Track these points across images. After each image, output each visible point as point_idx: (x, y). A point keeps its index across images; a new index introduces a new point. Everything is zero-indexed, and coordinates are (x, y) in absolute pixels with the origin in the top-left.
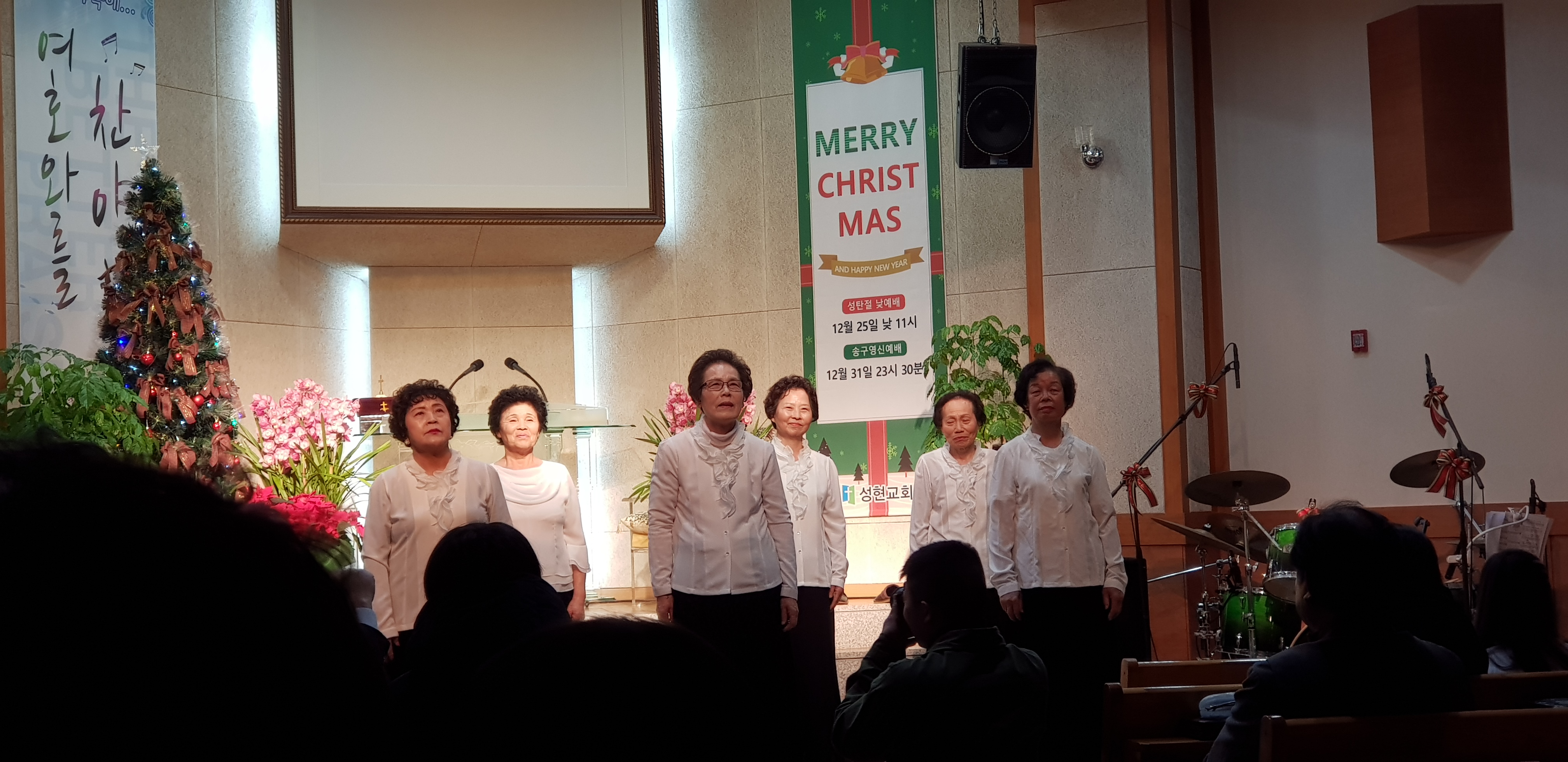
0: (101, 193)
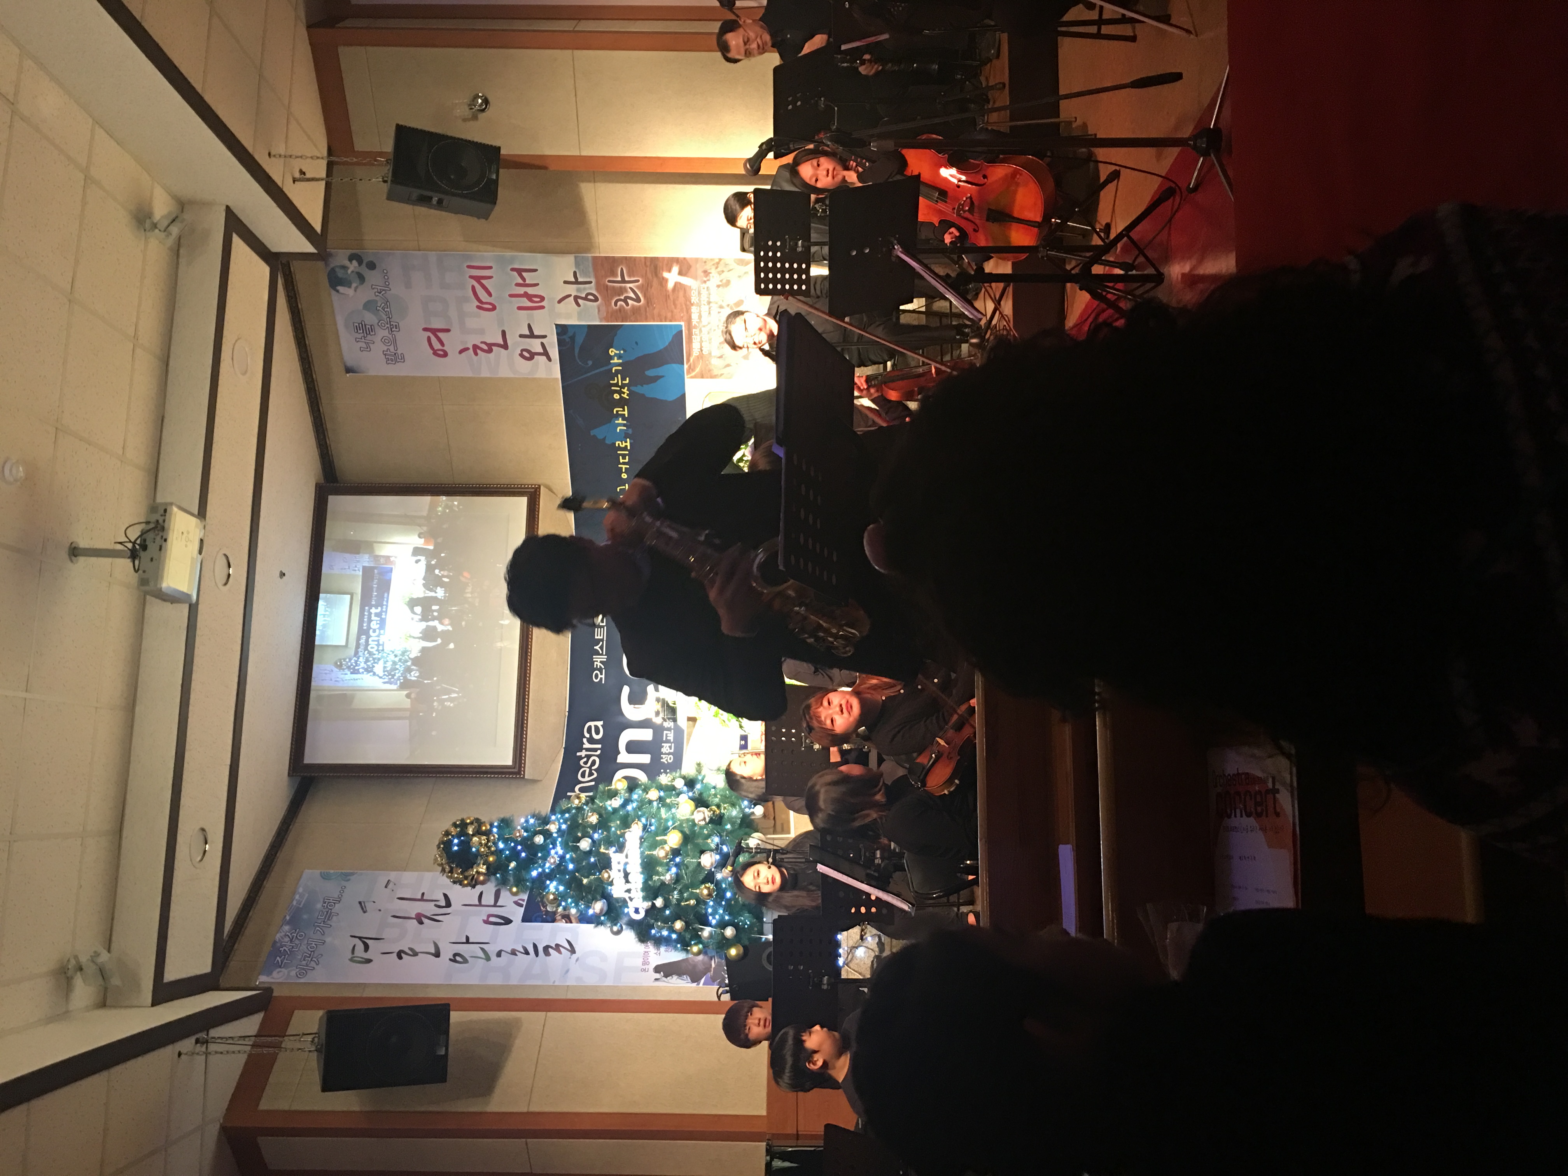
0: (485, 918)
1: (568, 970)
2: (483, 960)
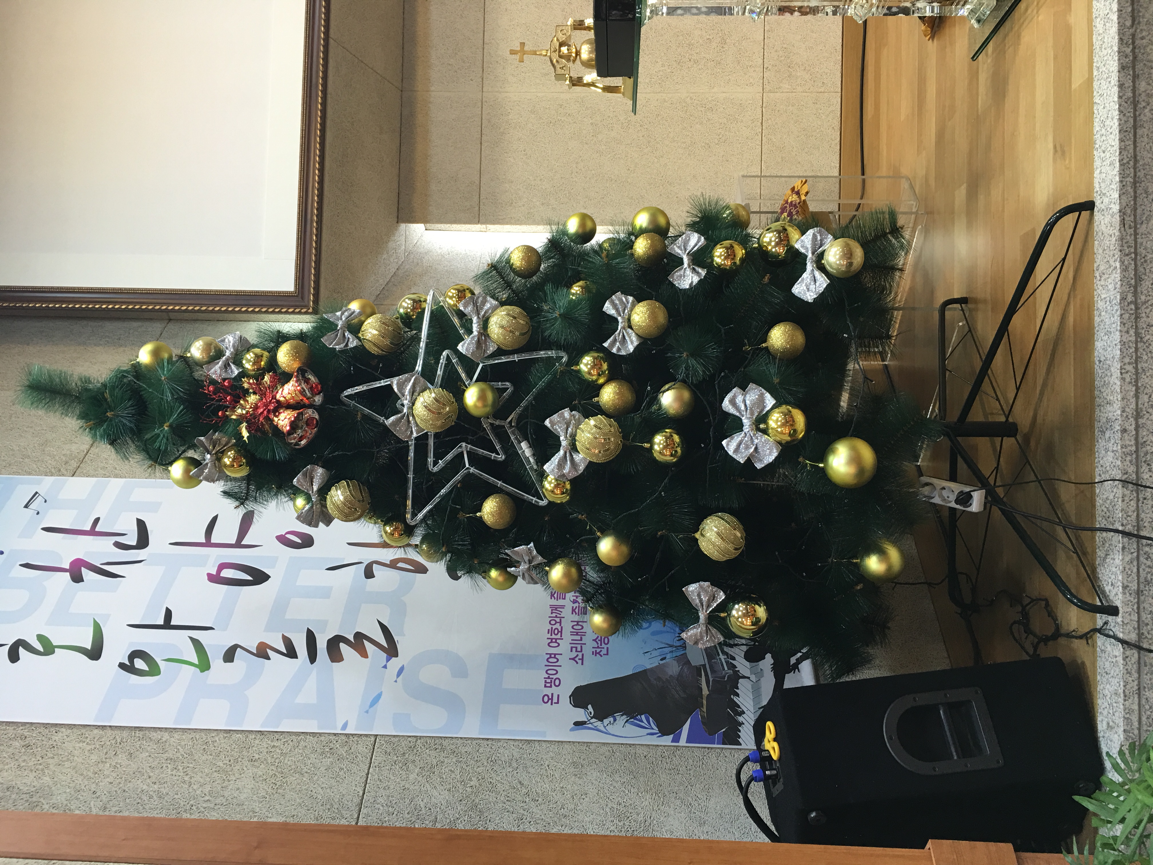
0: (214, 572)
1: (379, 696)
2: (193, 668)
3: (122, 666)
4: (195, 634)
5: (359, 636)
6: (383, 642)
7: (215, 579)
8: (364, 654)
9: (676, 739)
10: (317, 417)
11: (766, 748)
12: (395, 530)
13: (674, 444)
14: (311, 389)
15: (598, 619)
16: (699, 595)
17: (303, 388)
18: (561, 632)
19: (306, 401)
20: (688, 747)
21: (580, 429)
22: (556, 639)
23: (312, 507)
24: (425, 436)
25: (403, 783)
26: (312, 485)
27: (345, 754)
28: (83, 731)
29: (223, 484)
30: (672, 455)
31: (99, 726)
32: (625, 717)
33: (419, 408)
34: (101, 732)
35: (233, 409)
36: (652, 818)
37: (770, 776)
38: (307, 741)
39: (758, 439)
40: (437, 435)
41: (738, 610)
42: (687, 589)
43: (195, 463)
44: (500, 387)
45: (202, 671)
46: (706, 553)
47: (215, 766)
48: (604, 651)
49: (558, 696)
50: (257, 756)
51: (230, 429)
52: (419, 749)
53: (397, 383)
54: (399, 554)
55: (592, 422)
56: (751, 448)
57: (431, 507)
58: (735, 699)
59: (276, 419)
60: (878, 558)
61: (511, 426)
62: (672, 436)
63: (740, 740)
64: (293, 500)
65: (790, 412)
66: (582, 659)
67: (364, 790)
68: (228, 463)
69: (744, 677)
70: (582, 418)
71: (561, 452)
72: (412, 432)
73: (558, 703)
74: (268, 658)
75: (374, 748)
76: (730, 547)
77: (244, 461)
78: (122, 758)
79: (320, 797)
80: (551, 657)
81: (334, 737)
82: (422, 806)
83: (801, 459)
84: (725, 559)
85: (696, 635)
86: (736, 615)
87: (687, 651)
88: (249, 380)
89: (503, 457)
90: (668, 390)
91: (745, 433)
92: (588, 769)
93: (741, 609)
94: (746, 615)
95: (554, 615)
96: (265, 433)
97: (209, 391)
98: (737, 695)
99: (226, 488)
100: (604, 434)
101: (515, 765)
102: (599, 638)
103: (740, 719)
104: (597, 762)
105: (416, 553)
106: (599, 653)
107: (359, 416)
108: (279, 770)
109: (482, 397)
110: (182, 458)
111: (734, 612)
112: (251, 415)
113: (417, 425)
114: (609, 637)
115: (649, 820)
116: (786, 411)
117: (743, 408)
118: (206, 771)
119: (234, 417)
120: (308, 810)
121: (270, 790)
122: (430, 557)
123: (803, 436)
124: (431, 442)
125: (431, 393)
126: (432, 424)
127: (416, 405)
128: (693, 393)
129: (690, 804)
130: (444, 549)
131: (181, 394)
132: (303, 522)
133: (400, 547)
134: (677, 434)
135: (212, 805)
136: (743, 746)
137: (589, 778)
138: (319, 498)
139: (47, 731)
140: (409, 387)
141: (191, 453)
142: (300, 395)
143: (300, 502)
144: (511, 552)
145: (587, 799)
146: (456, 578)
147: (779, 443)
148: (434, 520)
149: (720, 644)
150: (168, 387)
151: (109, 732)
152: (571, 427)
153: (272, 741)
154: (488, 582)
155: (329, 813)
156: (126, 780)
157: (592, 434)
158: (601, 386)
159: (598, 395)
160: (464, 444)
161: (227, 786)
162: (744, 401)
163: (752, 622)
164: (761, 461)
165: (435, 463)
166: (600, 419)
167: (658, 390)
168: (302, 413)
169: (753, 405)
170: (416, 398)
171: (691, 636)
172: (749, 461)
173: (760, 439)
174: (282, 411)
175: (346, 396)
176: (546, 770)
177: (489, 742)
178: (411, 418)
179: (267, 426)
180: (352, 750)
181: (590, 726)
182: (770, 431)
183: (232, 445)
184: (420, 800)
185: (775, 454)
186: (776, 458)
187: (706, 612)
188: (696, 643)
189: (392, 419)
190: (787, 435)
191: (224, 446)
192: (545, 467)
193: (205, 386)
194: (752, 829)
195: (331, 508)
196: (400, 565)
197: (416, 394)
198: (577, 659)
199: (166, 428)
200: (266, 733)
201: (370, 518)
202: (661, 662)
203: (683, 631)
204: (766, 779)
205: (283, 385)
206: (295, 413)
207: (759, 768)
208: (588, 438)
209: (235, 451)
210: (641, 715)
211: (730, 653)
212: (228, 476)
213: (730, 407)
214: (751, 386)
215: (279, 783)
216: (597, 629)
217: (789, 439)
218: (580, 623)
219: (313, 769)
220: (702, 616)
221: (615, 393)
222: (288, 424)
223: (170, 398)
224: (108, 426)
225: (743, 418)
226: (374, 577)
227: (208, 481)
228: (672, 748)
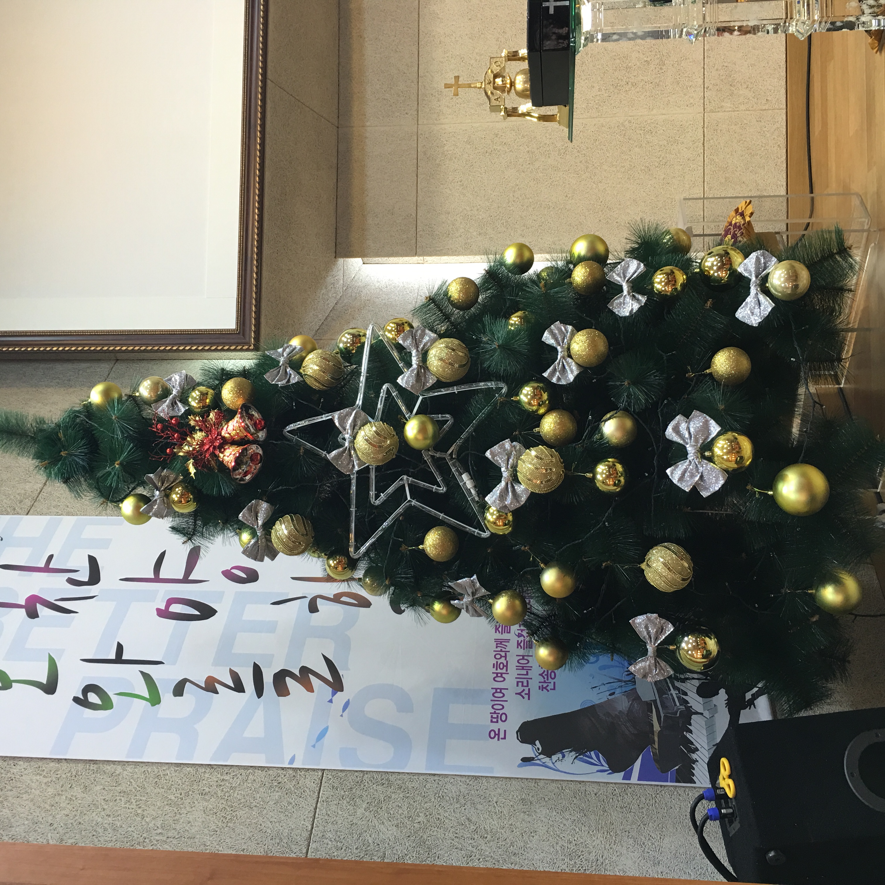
0: (163, 607)
1: (326, 729)
2: (144, 702)
3: (76, 700)
4: (146, 668)
5: (305, 670)
6: (328, 676)
7: (164, 614)
8: (310, 688)
9: (627, 777)
10: (261, 452)
11: (721, 786)
12: (338, 563)
13: (617, 474)
14: (255, 425)
15: (543, 652)
16: (647, 627)
17: (246, 424)
18: (507, 666)
19: (250, 437)
20: (640, 785)
21: (521, 460)
22: (502, 674)
23: (257, 542)
24: (367, 470)
25: (351, 818)
26: (257, 519)
27: (293, 789)
28: (40, 764)
29: (171, 519)
30: (615, 485)
31: (55, 759)
32: (573, 753)
33: (361, 442)
34: (57, 765)
35: (180, 446)
36: (604, 857)
37: (725, 815)
38: (256, 774)
39: (703, 467)
40: (378, 469)
41: (687, 643)
42: (634, 621)
43: (145, 499)
44: (440, 419)
45: (153, 705)
46: (652, 584)
47: (167, 799)
48: (551, 686)
49: (505, 731)
50: (207, 790)
51: (178, 466)
52: (366, 784)
53: (339, 418)
54: (343, 588)
55: (533, 452)
56: (697, 476)
57: (373, 540)
58: (688, 735)
59: (221, 455)
60: (834, 589)
61: (452, 459)
62: (615, 465)
63: (694, 778)
64: (239, 534)
65: (736, 439)
66: (529, 694)
67: (313, 824)
68: (176, 499)
69: (697, 713)
70: (523, 448)
71: (503, 483)
72: (353, 466)
73: (505, 738)
74: (217, 693)
75: (321, 783)
76: (678, 578)
77: (191, 497)
78: (77, 791)
79: (269, 831)
80: (496, 692)
81: (282, 771)
82: (370, 841)
83: (749, 487)
84: (672, 590)
85: (644, 668)
86: (686, 648)
87: (637, 686)
88: (195, 418)
89: (445, 489)
90: (609, 419)
91: (690, 461)
92: (537, 806)
93: (691, 641)
94: (696, 648)
95: (499, 649)
96: (211, 469)
97: (157, 429)
98: (691, 732)
99: (174, 524)
100: (546, 465)
101: (462, 801)
102: (546, 673)
103: (694, 756)
104: (546, 799)
105: (359, 587)
106: (545, 688)
107: (302, 451)
108: (229, 803)
109: (422, 429)
110: (132, 495)
111: (683, 645)
112: (198, 452)
113: (359, 459)
114: (556, 671)
115: (601, 860)
116: (732, 438)
117: (687, 436)
118: (158, 804)
119: (181, 454)
120: (258, 844)
121: (220, 824)
122: (374, 591)
123: (750, 463)
124: (373, 475)
125: (372, 427)
126: (373, 458)
127: (357, 439)
128: (636, 422)
129: (644, 843)
130: (387, 582)
131: (131, 433)
132: (248, 556)
133: (344, 581)
134: (620, 463)
135: (164, 839)
136: (698, 785)
137: (539, 816)
138: (264, 532)
139: (5, 764)
140: (350, 421)
141: (140, 490)
142: (244, 431)
143: (246, 536)
144: (454, 584)
145: (536, 837)
146: (398, 611)
147: (726, 471)
148: (377, 553)
149: (670, 677)
150: (119, 426)
151: (64, 765)
152: (512, 458)
153: (222, 775)
154: (432, 615)
155: (279, 847)
156: (81, 813)
157: (533, 465)
158: (542, 416)
159: (538, 426)
160: (405, 477)
161: (179, 819)
162: (688, 429)
163: (703, 655)
164: (706, 489)
165: (377, 496)
166: (541, 450)
167: (599, 419)
168: (246, 449)
169: (697, 432)
170: (358, 432)
171: (639, 669)
172: (695, 490)
173: (706, 467)
174: (227, 447)
175: (288, 432)
176: (494, 807)
177: (436, 778)
178: (352, 452)
179: (212, 462)
180: (300, 785)
181: (538, 762)
182: (716, 458)
183: (180, 482)
184: (368, 836)
185: (722, 482)
186: (723, 486)
187: (654, 644)
188: (645, 676)
189: (334, 453)
190: (734, 463)
191: (172, 483)
192: (486, 499)
193: (153, 424)
194: (709, 870)
195: (276, 543)
196: (344, 599)
197: (357, 428)
198: (523, 694)
199: (117, 466)
200: (215, 767)
201: (314, 552)
202: (610, 697)
203: (631, 665)
204: (722, 818)
205: (228, 422)
206: (239, 449)
207: (714, 806)
208: (529, 469)
209: (183, 488)
210: (590, 751)
211: (682, 688)
212: (175, 512)
213: (674, 435)
214: (695, 413)
215: (229, 817)
216: (542, 663)
217: (736, 466)
218: (525, 658)
219: (262, 803)
220: (651, 648)
221: (555, 423)
222: (233, 460)
223: (120, 437)
224: (62, 465)
225: (687, 446)
226: (318, 611)
227: (158, 517)
228: (624, 786)
